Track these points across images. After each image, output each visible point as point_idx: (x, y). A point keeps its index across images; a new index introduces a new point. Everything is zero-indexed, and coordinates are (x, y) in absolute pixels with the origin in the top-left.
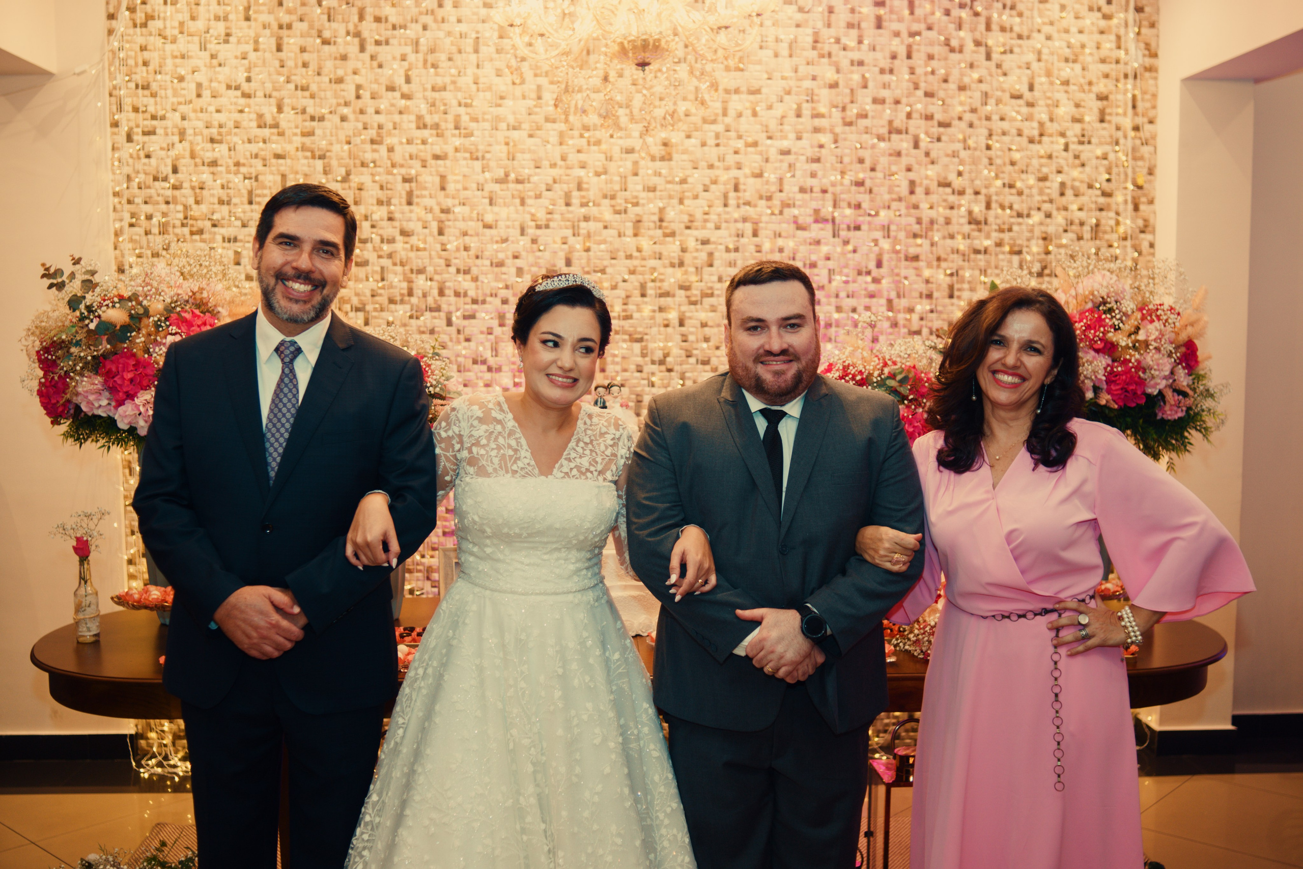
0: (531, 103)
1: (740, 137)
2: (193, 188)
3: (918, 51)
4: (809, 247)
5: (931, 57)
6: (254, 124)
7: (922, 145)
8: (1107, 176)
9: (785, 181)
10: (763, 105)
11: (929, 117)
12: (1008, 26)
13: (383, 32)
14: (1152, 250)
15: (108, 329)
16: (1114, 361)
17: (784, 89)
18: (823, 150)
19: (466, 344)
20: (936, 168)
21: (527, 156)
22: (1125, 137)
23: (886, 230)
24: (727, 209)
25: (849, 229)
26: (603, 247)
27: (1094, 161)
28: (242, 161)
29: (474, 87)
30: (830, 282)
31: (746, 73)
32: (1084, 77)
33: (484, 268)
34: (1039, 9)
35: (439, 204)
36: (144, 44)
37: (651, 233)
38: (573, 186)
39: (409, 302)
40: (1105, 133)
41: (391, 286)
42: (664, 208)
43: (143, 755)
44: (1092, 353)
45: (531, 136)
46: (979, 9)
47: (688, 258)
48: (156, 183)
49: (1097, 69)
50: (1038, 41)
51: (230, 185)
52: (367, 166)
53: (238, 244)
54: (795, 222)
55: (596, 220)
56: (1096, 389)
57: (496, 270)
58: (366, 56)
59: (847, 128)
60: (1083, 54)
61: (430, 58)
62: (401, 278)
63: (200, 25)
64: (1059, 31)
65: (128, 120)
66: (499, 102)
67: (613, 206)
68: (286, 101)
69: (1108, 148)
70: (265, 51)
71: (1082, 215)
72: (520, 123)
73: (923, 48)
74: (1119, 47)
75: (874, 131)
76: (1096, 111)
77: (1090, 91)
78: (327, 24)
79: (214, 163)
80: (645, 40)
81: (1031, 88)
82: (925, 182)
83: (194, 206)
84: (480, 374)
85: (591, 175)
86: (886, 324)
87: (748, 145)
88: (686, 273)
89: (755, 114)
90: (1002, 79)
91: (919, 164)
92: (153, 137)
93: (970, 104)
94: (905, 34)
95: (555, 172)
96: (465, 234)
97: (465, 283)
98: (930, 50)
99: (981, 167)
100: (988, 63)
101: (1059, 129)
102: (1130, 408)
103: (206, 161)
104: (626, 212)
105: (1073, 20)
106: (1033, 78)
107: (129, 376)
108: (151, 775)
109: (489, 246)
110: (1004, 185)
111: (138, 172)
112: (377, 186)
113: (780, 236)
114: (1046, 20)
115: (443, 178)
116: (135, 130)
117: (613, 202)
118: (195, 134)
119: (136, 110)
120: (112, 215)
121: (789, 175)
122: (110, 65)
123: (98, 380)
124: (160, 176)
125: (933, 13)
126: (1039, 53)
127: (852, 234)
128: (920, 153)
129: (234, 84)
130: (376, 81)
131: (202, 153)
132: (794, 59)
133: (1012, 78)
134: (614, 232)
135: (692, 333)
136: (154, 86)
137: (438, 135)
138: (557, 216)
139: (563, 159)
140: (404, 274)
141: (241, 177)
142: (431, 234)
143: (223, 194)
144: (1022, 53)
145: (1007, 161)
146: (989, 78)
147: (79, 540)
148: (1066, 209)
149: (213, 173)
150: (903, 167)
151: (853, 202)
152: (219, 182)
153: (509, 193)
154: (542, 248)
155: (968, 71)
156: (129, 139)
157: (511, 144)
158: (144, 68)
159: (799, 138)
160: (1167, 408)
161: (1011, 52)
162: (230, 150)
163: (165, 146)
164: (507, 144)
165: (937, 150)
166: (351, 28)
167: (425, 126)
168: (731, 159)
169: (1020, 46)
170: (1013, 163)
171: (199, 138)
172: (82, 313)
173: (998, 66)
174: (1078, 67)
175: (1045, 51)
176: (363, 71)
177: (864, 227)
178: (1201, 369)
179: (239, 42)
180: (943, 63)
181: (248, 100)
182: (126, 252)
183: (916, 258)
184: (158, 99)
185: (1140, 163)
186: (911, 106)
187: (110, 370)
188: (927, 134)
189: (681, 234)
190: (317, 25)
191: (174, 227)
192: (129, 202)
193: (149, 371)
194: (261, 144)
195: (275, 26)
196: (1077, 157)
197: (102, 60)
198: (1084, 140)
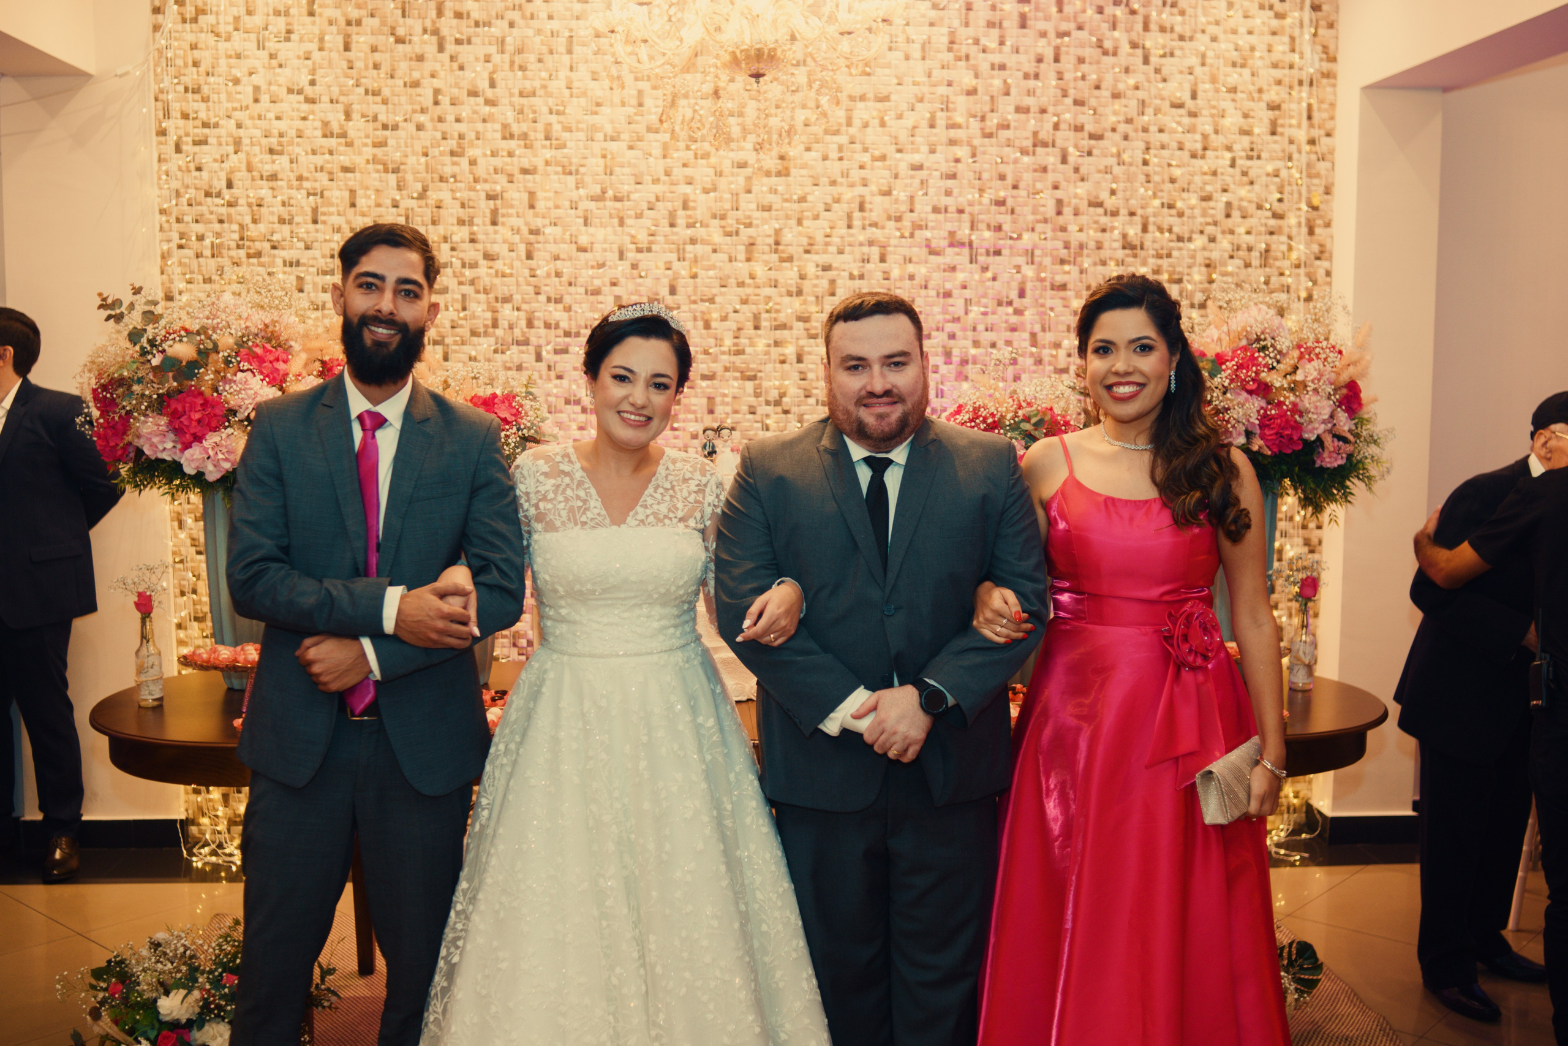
0: (631, 110)
1: (866, 150)
2: (250, 205)
3: (1067, 53)
4: (943, 274)
5: (1081, 60)
6: (319, 133)
7: (1071, 159)
8: (1279, 196)
9: (917, 200)
10: (892, 114)
11: (1079, 129)
12: (1168, 26)
13: (465, 30)
14: (1328, 279)
15: (173, 366)
16: (1269, 403)
17: (916, 95)
18: (959, 165)
19: (558, 381)
20: (1086, 184)
21: (627, 170)
22: (1300, 152)
23: (1031, 255)
24: (851, 231)
25: (988, 254)
26: (711, 273)
27: (1264, 179)
28: (305, 174)
29: (567, 92)
30: (966, 313)
31: (872, 77)
32: (1253, 84)
33: (578, 297)
34: (1203, 7)
35: (527, 224)
36: (194, 41)
37: (766, 257)
38: (678, 204)
39: (493, 335)
40: (1276, 147)
41: (473, 317)
42: (781, 229)
43: (194, 843)
44: (1245, 394)
45: (631, 148)
46: (1136, 6)
47: (807, 286)
48: (209, 199)
49: (1268, 75)
50: (1202, 43)
51: (292, 202)
52: (447, 182)
53: (300, 268)
54: (928, 246)
55: (704, 242)
56: (1249, 434)
57: (592, 298)
58: (445, 57)
59: (987, 140)
60: (1253, 58)
61: (518, 59)
62: (485, 307)
63: (257, 20)
64: (1225, 32)
65: (177, 128)
66: (595, 109)
67: (723, 227)
68: (355, 107)
69: (1279, 164)
70: (331, 51)
71: (1250, 239)
72: (619, 133)
73: (1072, 50)
74: (1293, 50)
75: (1017, 143)
76: (1266, 122)
77: (1260, 99)
78: (401, 20)
79: (273, 177)
80: (759, 50)
81: (1194, 96)
82: (1074, 201)
83: (251, 226)
84: (573, 416)
85: (698, 192)
86: (1030, 361)
87: (875, 159)
88: (805, 302)
89: (883, 124)
90: (1161, 85)
91: (1068, 181)
92: (204, 147)
93: (1125, 114)
94: (1052, 34)
95: (658, 189)
96: (556, 258)
97: (556, 313)
98: (1080, 52)
99: (1137, 184)
100: (1146, 67)
101: (1225, 141)
102: (1286, 454)
103: (265, 174)
104: (737, 233)
105: (1242, 20)
106: (1196, 84)
107: (196, 416)
108: (205, 864)
109: (583, 271)
110: (1163, 205)
111: (187, 187)
112: (458, 204)
113: (910, 261)
114: (1212, 19)
115: (532, 194)
116: (185, 139)
117: (723, 223)
118: (252, 144)
119: (185, 116)
120: (159, 235)
121: (921, 193)
122: (156, 65)
123: (163, 421)
124: (214, 191)
125: (1084, 11)
126: (1204, 56)
127: (991, 259)
128: (1068, 169)
129: (296, 88)
130: (457, 85)
131: (260, 165)
132: (927, 62)
133: (1172, 85)
134: (725, 257)
135: (811, 370)
136: (205, 89)
137: (526, 147)
138: (659, 238)
139: (668, 174)
140: (489, 303)
141: (304, 192)
142: (519, 258)
143: (284, 212)
144: (1184, 56)
145: (1167, 178)
146: (1146, 84)
147: (140, 595)
148: (1232, 232)
149: (272, 189)
150: (1049, 184)
151: (993, 224)
152: (279, 198)
153: (606, 213)
154: (643, 274)
155: (1123, 75)
156: (178, 149)
157: (609, 157)
158: (195, 69)
159: (933, 151)
160: (1326, 455)
161: (1172, 55)
162: (292, 162)
163: (218, 157)
164: (604, 156)
165: (1088, 165)
166: (428, 24)
167: (512, 137)
168: (856, 175)
169: (1182, 49)
170: (1173, 181)
171: (257, 149)
172: (142, 348)
173: (1157, 71)
174: (1246, 72)
175: (1210, 54)
176: (442, 74)
177: (1005, 252)
178: (1366, 412)
179: (301, 40)
180: (1095, 67)
181: (312, 106)
182: (175, 277)
183: (1063, 287)
184: (210, 104)
185: (1316, 181)
186: (1058, 115)
187: (176, 409)
188: (1076, 146)
189: (800, 259)
190: (390, 21)
191: (229, 249)
192: (178, 221)
193: (218, 412)
194: (327, 156)
195: (342, 22)
196: (1245, 174)
197: (147, 60)
198: (1253, 154)
